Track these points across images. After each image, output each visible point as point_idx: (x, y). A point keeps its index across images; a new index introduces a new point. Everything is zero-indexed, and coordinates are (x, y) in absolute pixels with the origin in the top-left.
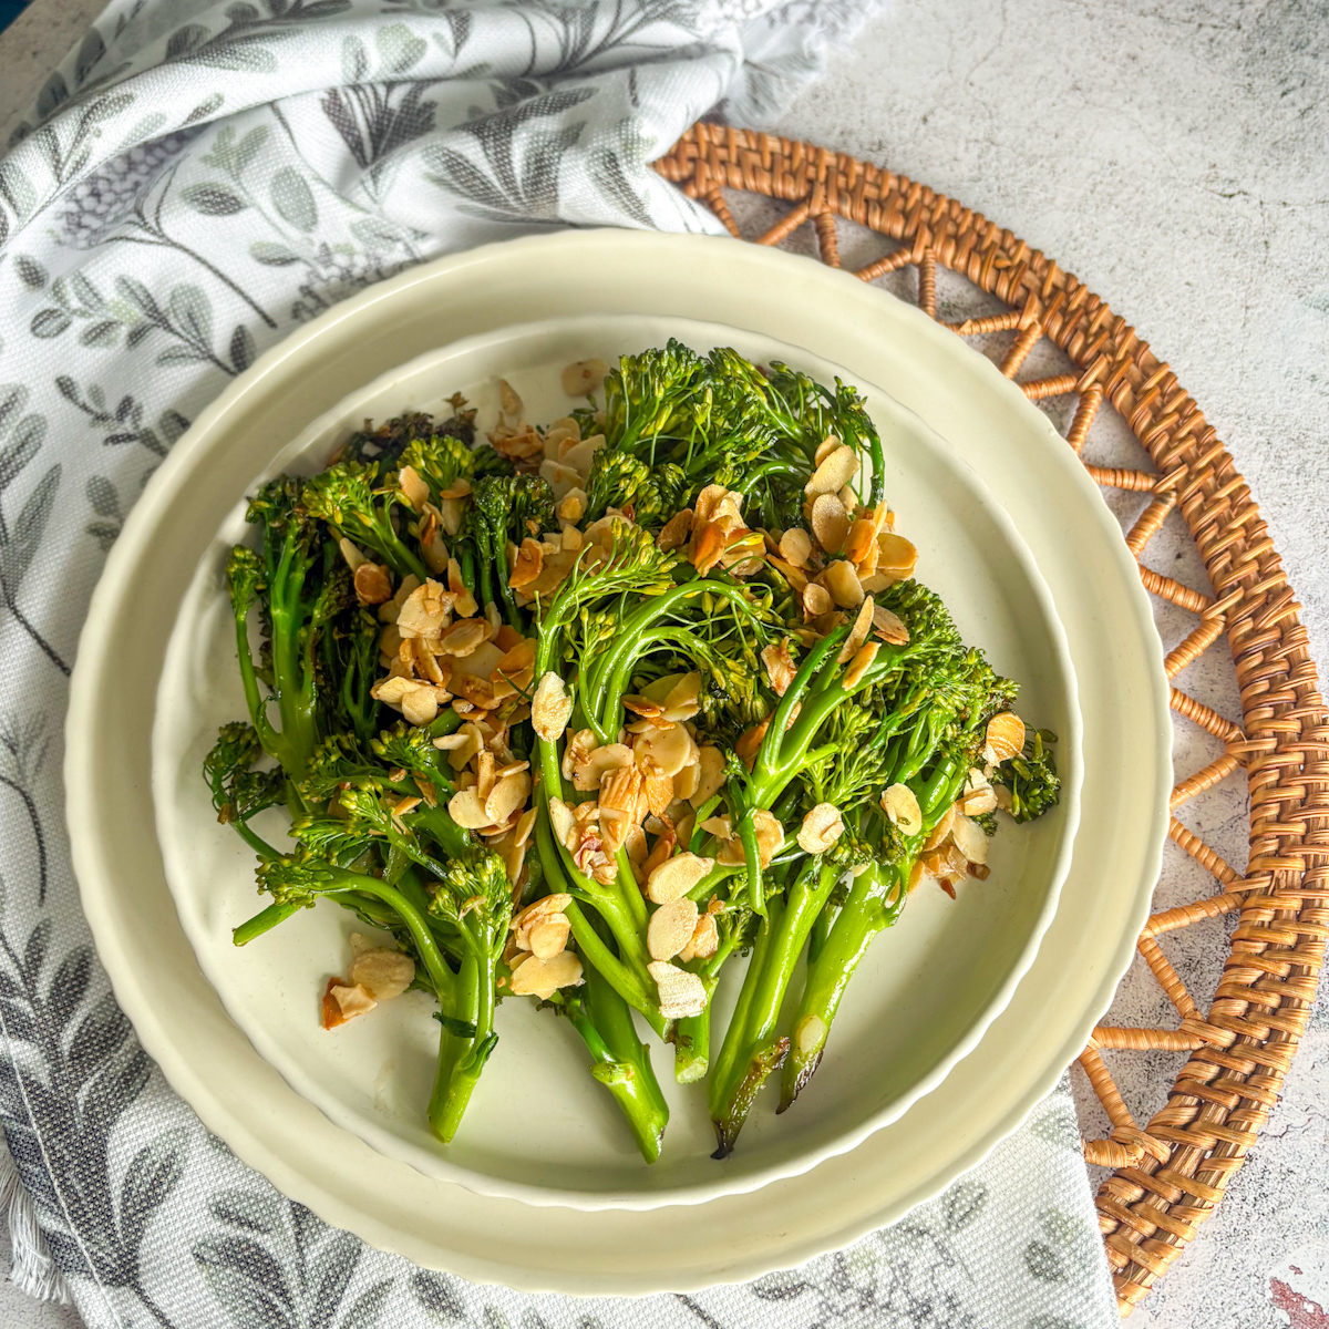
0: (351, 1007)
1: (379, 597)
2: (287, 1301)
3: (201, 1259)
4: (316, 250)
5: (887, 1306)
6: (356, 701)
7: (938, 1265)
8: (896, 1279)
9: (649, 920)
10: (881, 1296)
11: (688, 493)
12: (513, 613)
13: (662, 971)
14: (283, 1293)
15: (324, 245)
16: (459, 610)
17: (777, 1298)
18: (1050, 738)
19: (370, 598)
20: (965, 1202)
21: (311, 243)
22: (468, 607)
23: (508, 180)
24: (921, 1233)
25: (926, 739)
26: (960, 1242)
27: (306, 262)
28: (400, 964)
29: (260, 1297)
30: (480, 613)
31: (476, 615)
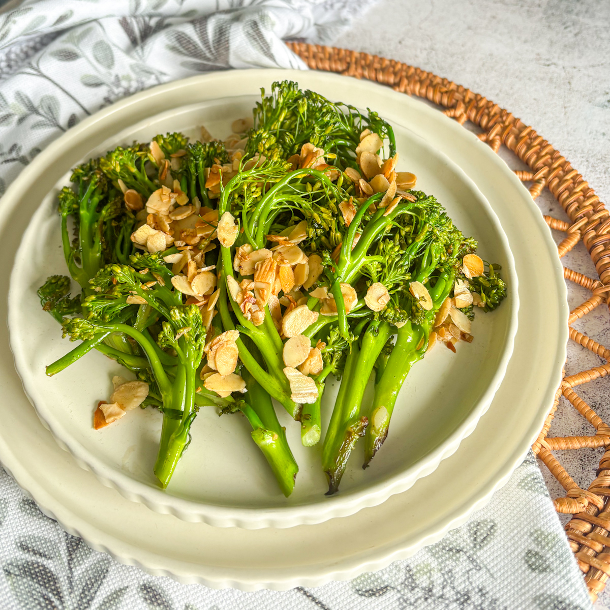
0: (110, 415)
1: (137, 207)
2: (60, 599)
3: (8, 573)
4: (113, 79)
5: (441, 597)
6: (122, 252)
7: (471, 570)
8: (445, 580)
9: (283, 346)
10: (437, 591)
11: (297, 147)
12: (206, 202)
13: (290, 373)
14: (58, 594)
15: (117, 76)
16: (179, 202)
17: (371, 595)
18: (497, 268)
19: (132, 206)
20: (483, 531)
21: (110, 74)
22: (184, 200)
23: (205, 41)
24: (458, 551)
25: (430, 262)
26: (483, 555)
27: (108, 85)
28: (140, 386)
29: (43, 596)
30: (190, 203)
31: (187, 205)
